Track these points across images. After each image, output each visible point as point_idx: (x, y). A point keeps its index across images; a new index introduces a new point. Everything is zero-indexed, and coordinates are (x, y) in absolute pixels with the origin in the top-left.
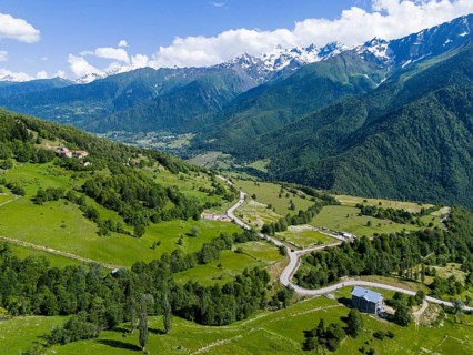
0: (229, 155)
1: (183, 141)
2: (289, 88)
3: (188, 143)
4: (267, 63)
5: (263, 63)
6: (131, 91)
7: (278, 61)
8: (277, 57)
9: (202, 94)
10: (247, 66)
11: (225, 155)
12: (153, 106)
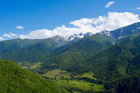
0: (66, 71)
1: (37, 66)
2: (81, 44)
3: (39, 66)
4: (65, 38)
5: (64, 38)
6: (11, 47)
7: (69, 38)
8: (69, 37)
9: (43, 47)
10: (59, 39)
11: (64, 71)
12: (21, 51)
